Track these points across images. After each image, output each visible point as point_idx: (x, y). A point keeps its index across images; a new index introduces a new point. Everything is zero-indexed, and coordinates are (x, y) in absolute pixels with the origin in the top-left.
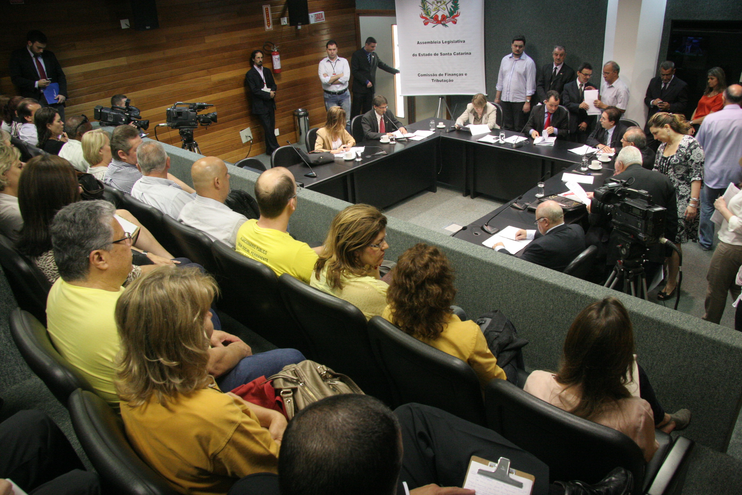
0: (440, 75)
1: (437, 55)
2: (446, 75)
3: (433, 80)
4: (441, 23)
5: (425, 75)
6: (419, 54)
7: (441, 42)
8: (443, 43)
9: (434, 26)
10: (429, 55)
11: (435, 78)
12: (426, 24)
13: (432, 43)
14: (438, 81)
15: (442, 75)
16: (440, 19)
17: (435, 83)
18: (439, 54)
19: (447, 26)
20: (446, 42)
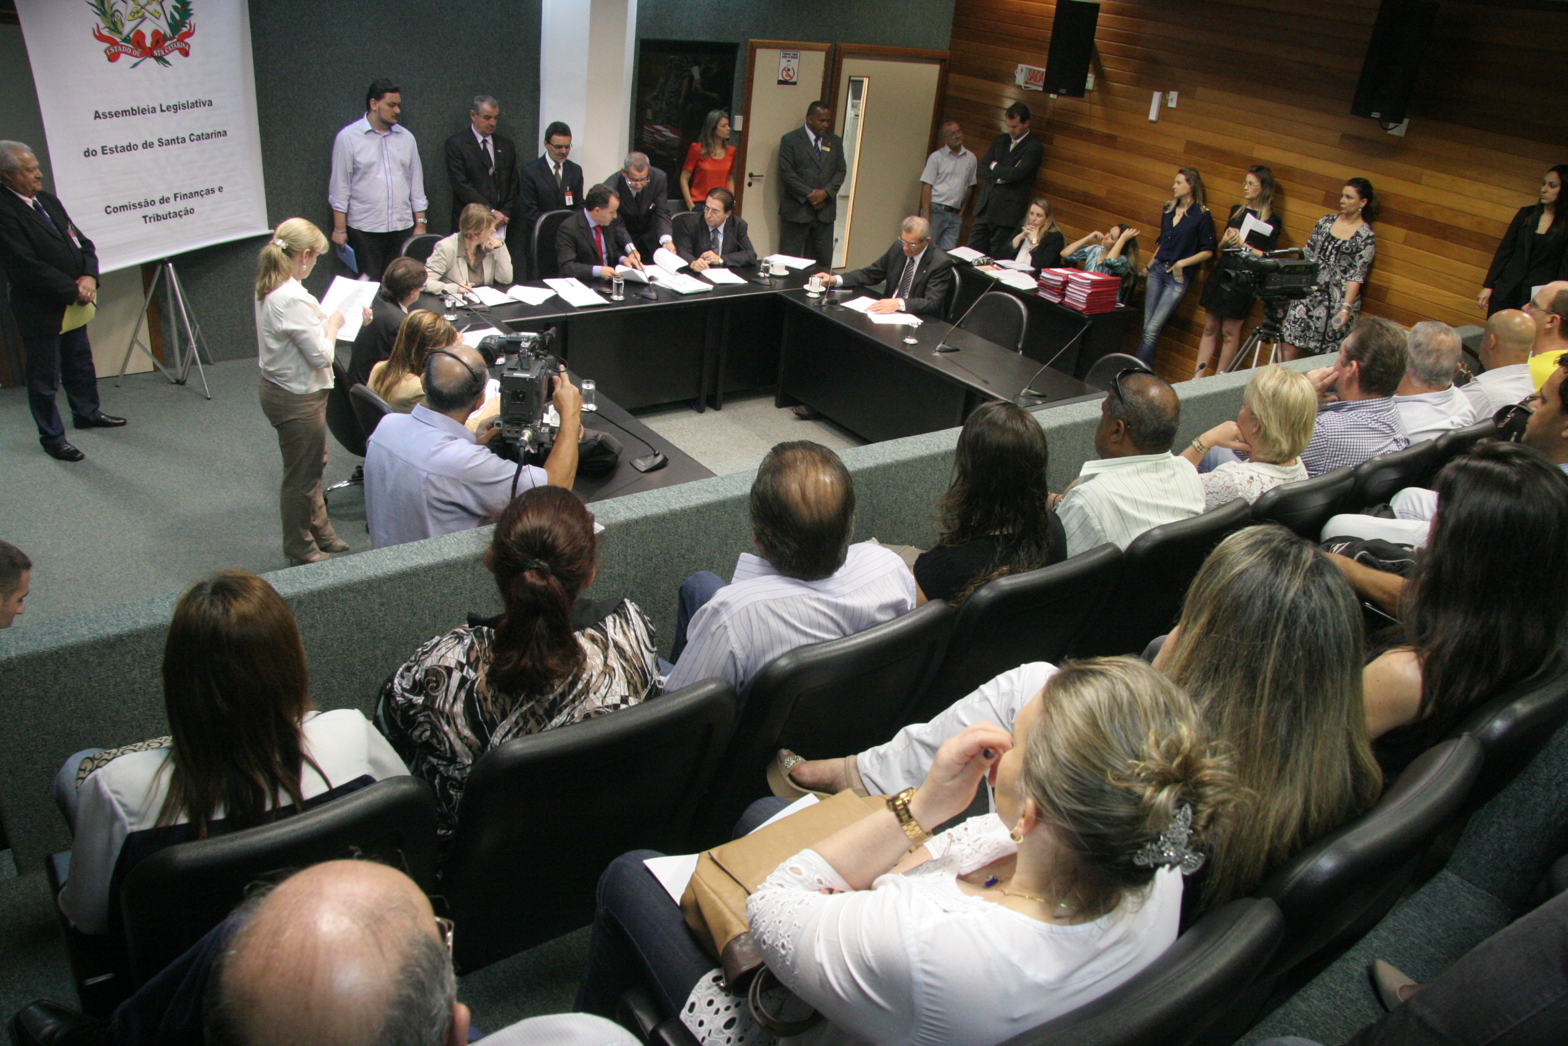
0: (163, 201)
1: (151, 145)
2: (175, 197)
3: (145, 217)
4: (152, 56)
5: (123, 208)
6: (103, 148)
7: (158, 109)
8: (162, 111)
9: (135, 65)
10: (130, 148)
11: (150, 211)
12: (113, 58)
13: (133, 112)
14: (158, 218)
15: (167, 200)
16: (148, 42)
17: (153, 226)
18: (156, 143)
19: (167, 62)
20: (168, 108)
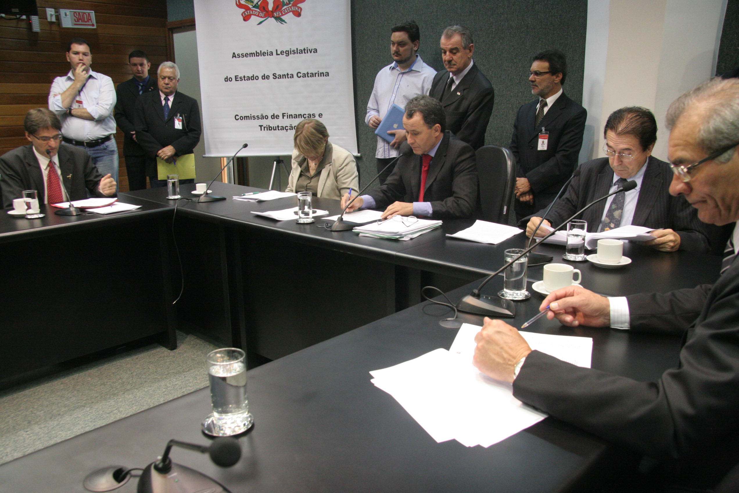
0: (274, 117)
1: (268, 77)
2: (283, 116)
3: (261, 126)
4: (273, 16)
5: (246, 117)
6: (236, 77)
7: (274, 53)
8: (277, 54)
9: (261, 23)
10: (253, 78)
11: (265, 123)
12: (246, 18)
13: (257, 54)
14: (270, 128)
15: (277, 117)
16: (270, 7)
17: (266, 133)
18: (271, 77)
19: (284, 21)
20: (282, 53)
